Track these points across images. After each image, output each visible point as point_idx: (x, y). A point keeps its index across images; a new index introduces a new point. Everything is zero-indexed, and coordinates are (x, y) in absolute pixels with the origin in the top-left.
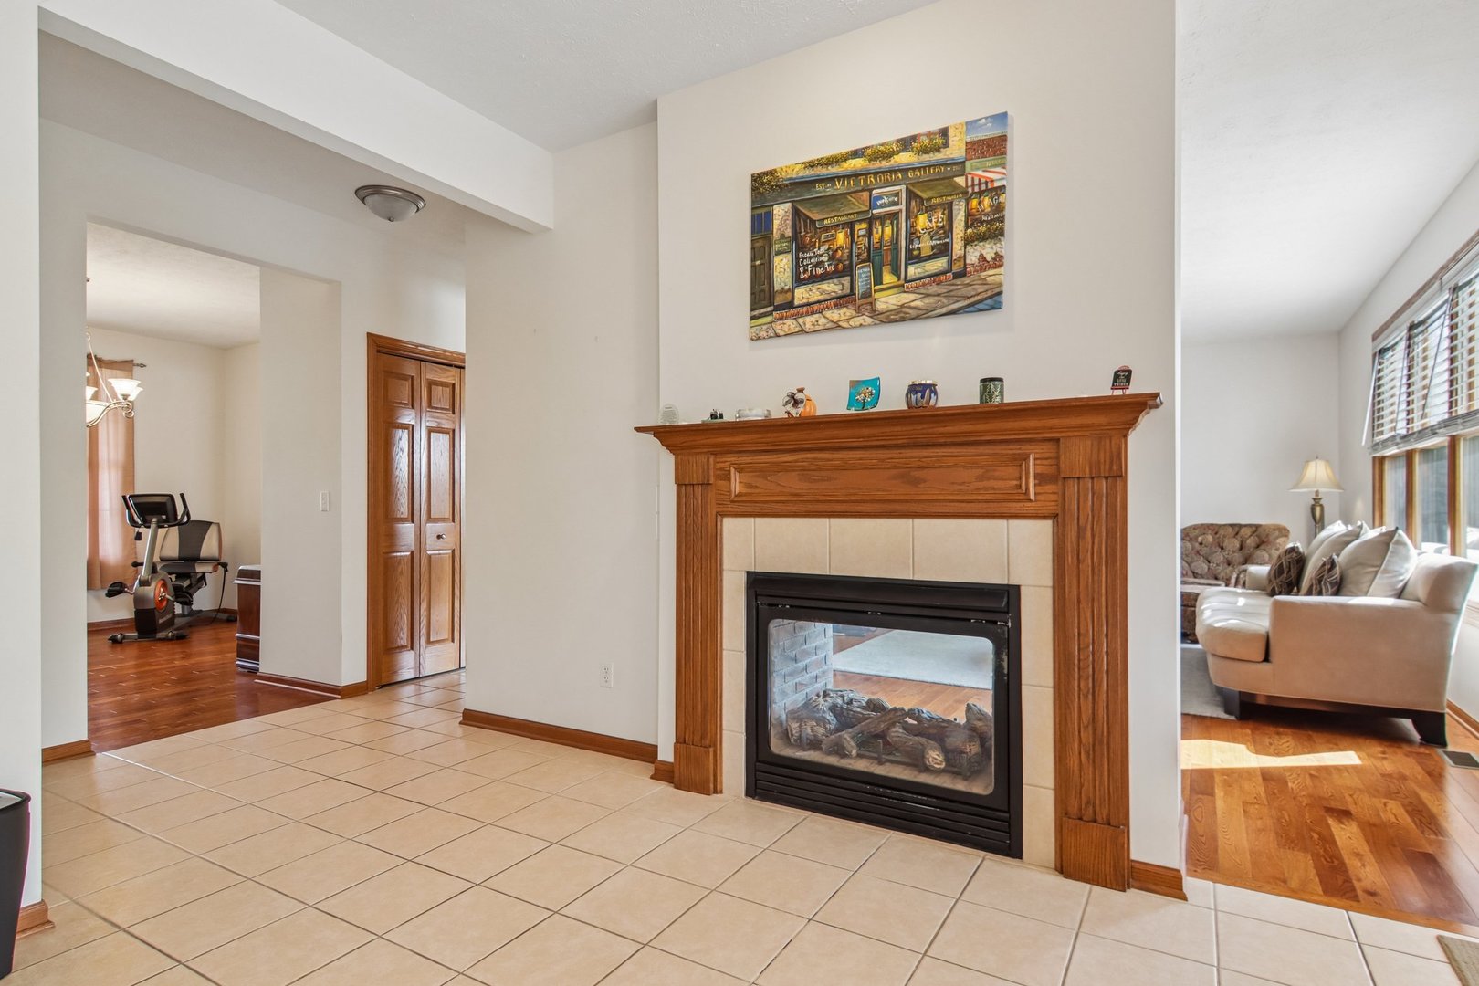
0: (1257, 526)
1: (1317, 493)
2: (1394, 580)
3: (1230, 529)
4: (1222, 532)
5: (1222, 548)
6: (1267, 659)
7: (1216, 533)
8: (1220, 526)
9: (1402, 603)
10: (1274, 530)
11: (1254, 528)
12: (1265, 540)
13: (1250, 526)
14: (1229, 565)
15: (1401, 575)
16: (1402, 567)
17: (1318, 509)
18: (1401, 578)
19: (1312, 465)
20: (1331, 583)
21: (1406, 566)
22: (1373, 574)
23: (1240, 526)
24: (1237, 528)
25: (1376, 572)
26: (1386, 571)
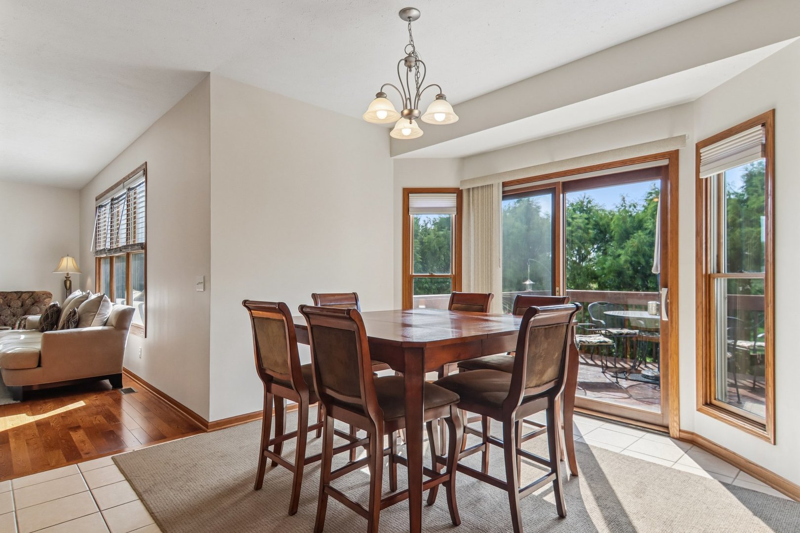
0: (33, 293)
1: (68, 274)
2: (103, 317)
3: (15, 295)
4: (9, 297)
5: (9, 306)
6: (39, 365)
7: (5, 298)
8: (8, 293)
9: (106, 328)
10: (43, 294)
11: (31, 294)
12: (38, 300)
13: (28, 292)
14: (14, 316)
15: (106, 315)
16: (106, 311)
17: (68, 282)
18: (106, 316)
19: (65, 259)
20: (73, 322)
21: (108, 311)
22: (93, 316)
23: (22, 293)
24: (19, 294)
25: (95, 315)
26: (99, 314)
